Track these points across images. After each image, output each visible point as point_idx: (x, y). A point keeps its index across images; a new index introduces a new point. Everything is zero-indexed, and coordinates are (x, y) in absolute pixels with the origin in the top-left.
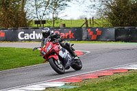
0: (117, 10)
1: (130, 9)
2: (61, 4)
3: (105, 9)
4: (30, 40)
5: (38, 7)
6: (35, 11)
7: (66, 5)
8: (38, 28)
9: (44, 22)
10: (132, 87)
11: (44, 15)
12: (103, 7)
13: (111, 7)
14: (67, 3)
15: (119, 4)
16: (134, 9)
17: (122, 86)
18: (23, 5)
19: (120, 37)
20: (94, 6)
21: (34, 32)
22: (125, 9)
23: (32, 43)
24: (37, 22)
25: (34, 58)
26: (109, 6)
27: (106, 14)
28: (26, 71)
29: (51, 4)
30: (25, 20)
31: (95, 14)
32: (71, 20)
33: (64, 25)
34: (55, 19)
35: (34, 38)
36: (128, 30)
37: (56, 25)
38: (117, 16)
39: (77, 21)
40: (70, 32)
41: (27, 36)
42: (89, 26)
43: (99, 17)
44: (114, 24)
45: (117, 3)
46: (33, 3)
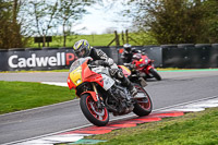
0: (165, 18)
1: (185, 16)
2: (76, 9)
3: (146, 16)
4: (27, 68)
5: (38, 15)
6: (35, 21)
7: (84, 11)
8: (39, 49)
9: (49, 39)
10: (190, 140)
11: (49, 27)
12: (142, 14)
13: (155, 13)
14: (86, 8)
15: (168, 8)
16: (192, 16)
17: (174, 138)
18: (16, 13)
19: (170, 61)
20: (128, 11)
21: (34, 55)
22: (177, 15)
23: (31, 72)
24: (38, 40)
25: (35, 97)
26: (152, 12)
27: (147, 24)
28: (22, 118)
29: (60, 10)
30: (19, 36)
31: (130, 24)
32: (93, 36)
34: (67, 34)
35: (34, 65)
36: (182, 49)
37: (68, 44)
38: (165, 27)
39: (102, 36)
41: (23, 62)
42: (121, 44)
43: (137, 30)
44: (161, 41)
45: (165, 7)
46: (32, 10)
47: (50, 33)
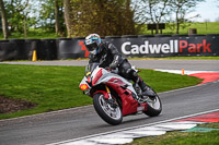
5: (152, 2)
6: (148, 8)
9: (162, 26)
11: (162, 15)
21: (147, 42)
23: (143, 59)
24: (151, 27)
32: (206, 23)
33: (195, 31)
34: (180, 21)
35: (146, 52)
40: (205, 41)
41: (136, 49)
47: (163, 19)
